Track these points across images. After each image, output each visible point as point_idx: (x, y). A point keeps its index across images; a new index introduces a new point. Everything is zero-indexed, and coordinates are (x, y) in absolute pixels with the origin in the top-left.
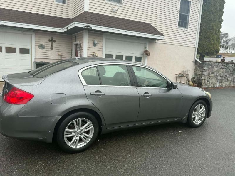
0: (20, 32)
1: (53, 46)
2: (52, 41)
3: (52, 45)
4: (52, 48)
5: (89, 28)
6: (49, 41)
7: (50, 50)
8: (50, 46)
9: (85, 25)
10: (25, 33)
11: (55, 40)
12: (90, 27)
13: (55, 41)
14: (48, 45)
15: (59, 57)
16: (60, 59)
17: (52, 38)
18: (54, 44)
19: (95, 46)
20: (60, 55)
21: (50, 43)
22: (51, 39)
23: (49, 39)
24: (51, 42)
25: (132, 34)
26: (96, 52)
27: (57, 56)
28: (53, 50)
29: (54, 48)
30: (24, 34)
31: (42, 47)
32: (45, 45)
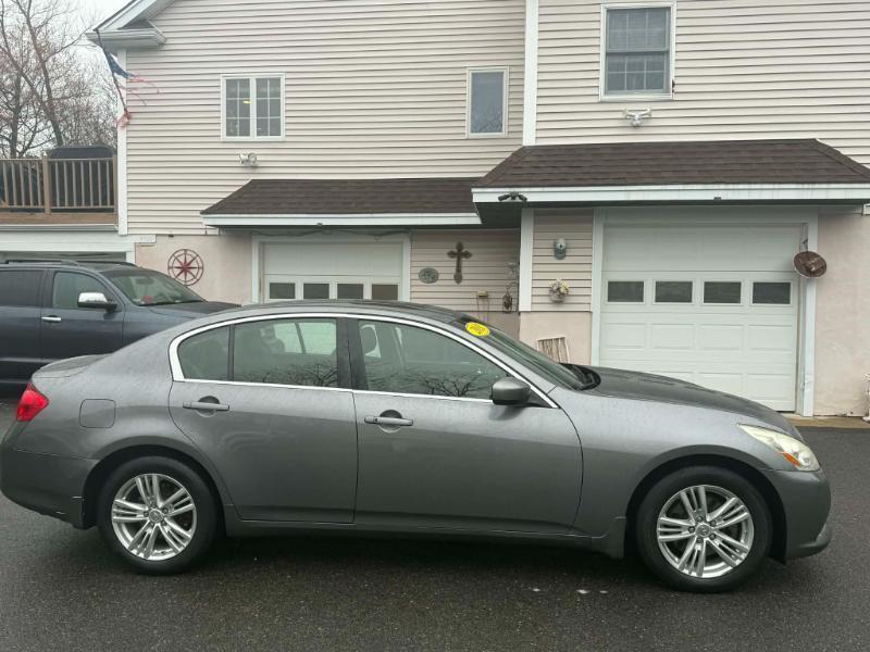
0: (372, 239)
1: (464, 270)
2: (459, 255)
3: (459, 269)
4: (458, 278)
5: (518, 200)
6: (451, 254)
7: (454, 283)
8: (454, 270)
9: (501, 195)
10: (383, 239)
11: (469, 250)
12: (520, 197)
13: (467, 255)
14: (446, 267)
15: (480, 302)
16: (481, 309)
17: (460, 247)
18: (465, 262)
19: (561, 258)
20: (484, 297)
21: (453, 262)
22: (455, 250)
23: (448, 250)
24: (455, 259)
25: (710, 196)
26: (559, 277)
27: (474, 301)
28: (463, 283)
29: (464, 277)
30: (381, 243)
31: (429, 276)
32: (439, 270)
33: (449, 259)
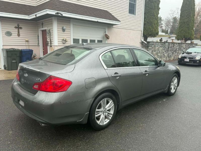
2: (18, 28)
3: (19, 32)
4: (19, 35)
6: (16, 27)
7: (17, 37)
8: (17, 33)
9: (56, 13)
11: (21, 27)
12: (61, 14)
13: (21, 28)
14: (14, 32)
15: (26, 43)
16: (27, 45)
17: (18, 25)
18: (20, 30)
19: (64, 32)
20: (27, 41)
21: (17, 30)
22: (17, 26)
24: (17, 29)
25: (96, 20)
26: (65, 37)
27: (25, 42)
28: (20, 37)
29: (21, 35)
31: (9, 34)
32: (12, 32)
33: (15, 29)
